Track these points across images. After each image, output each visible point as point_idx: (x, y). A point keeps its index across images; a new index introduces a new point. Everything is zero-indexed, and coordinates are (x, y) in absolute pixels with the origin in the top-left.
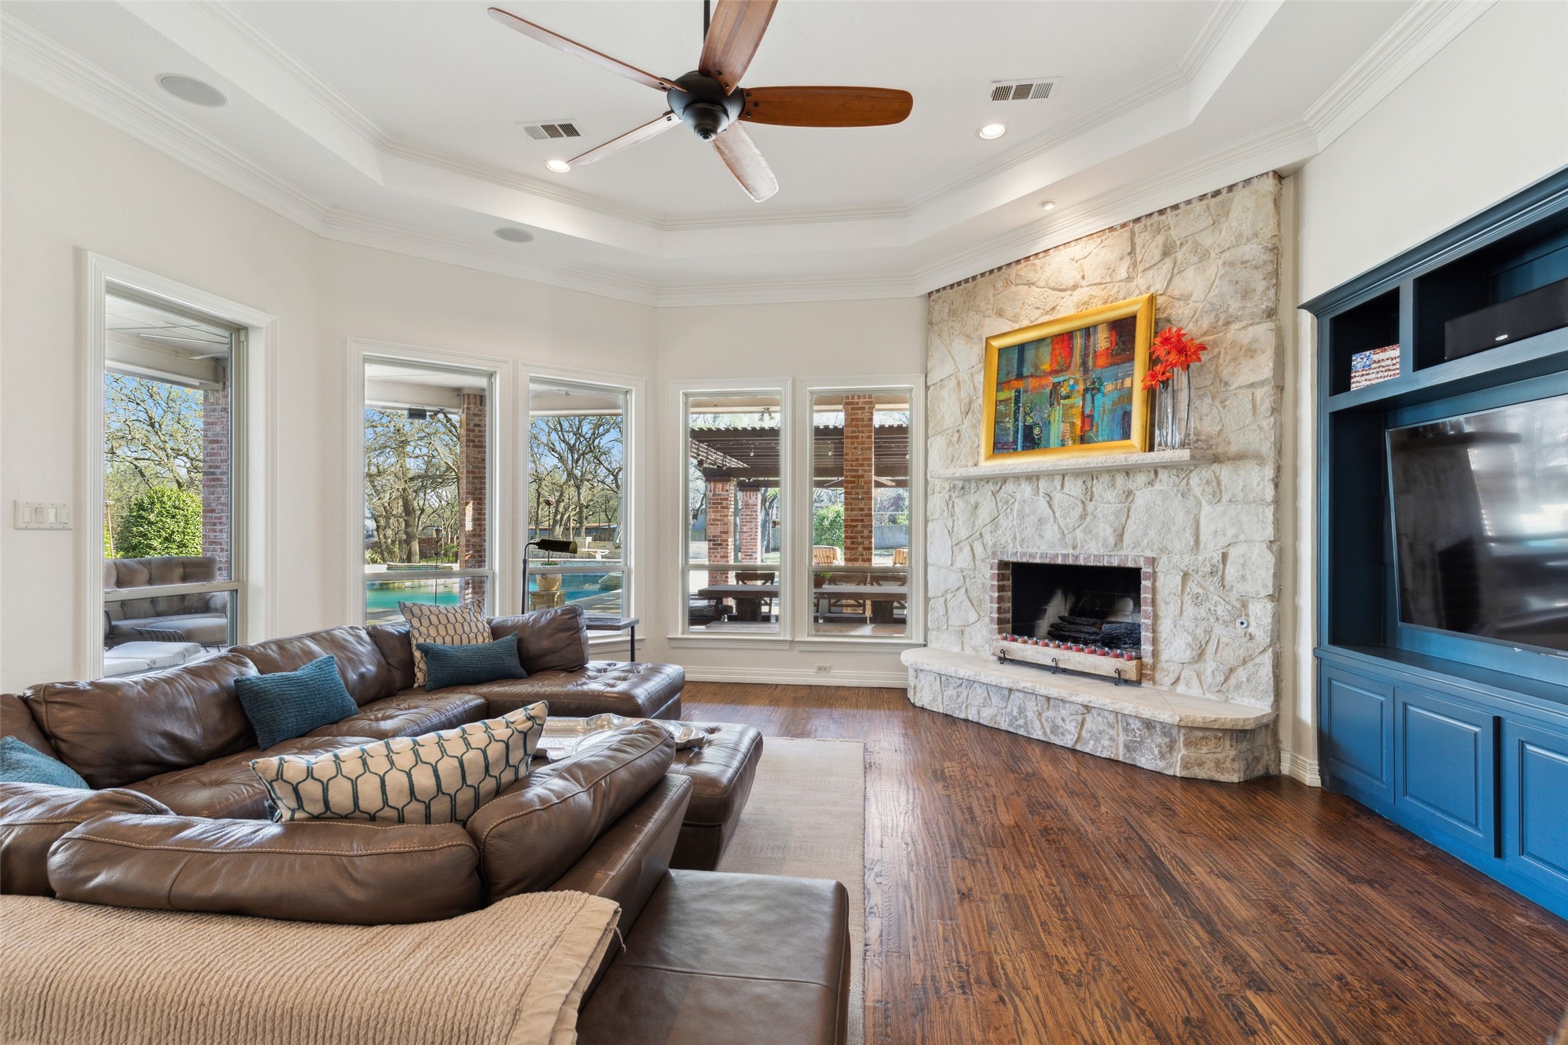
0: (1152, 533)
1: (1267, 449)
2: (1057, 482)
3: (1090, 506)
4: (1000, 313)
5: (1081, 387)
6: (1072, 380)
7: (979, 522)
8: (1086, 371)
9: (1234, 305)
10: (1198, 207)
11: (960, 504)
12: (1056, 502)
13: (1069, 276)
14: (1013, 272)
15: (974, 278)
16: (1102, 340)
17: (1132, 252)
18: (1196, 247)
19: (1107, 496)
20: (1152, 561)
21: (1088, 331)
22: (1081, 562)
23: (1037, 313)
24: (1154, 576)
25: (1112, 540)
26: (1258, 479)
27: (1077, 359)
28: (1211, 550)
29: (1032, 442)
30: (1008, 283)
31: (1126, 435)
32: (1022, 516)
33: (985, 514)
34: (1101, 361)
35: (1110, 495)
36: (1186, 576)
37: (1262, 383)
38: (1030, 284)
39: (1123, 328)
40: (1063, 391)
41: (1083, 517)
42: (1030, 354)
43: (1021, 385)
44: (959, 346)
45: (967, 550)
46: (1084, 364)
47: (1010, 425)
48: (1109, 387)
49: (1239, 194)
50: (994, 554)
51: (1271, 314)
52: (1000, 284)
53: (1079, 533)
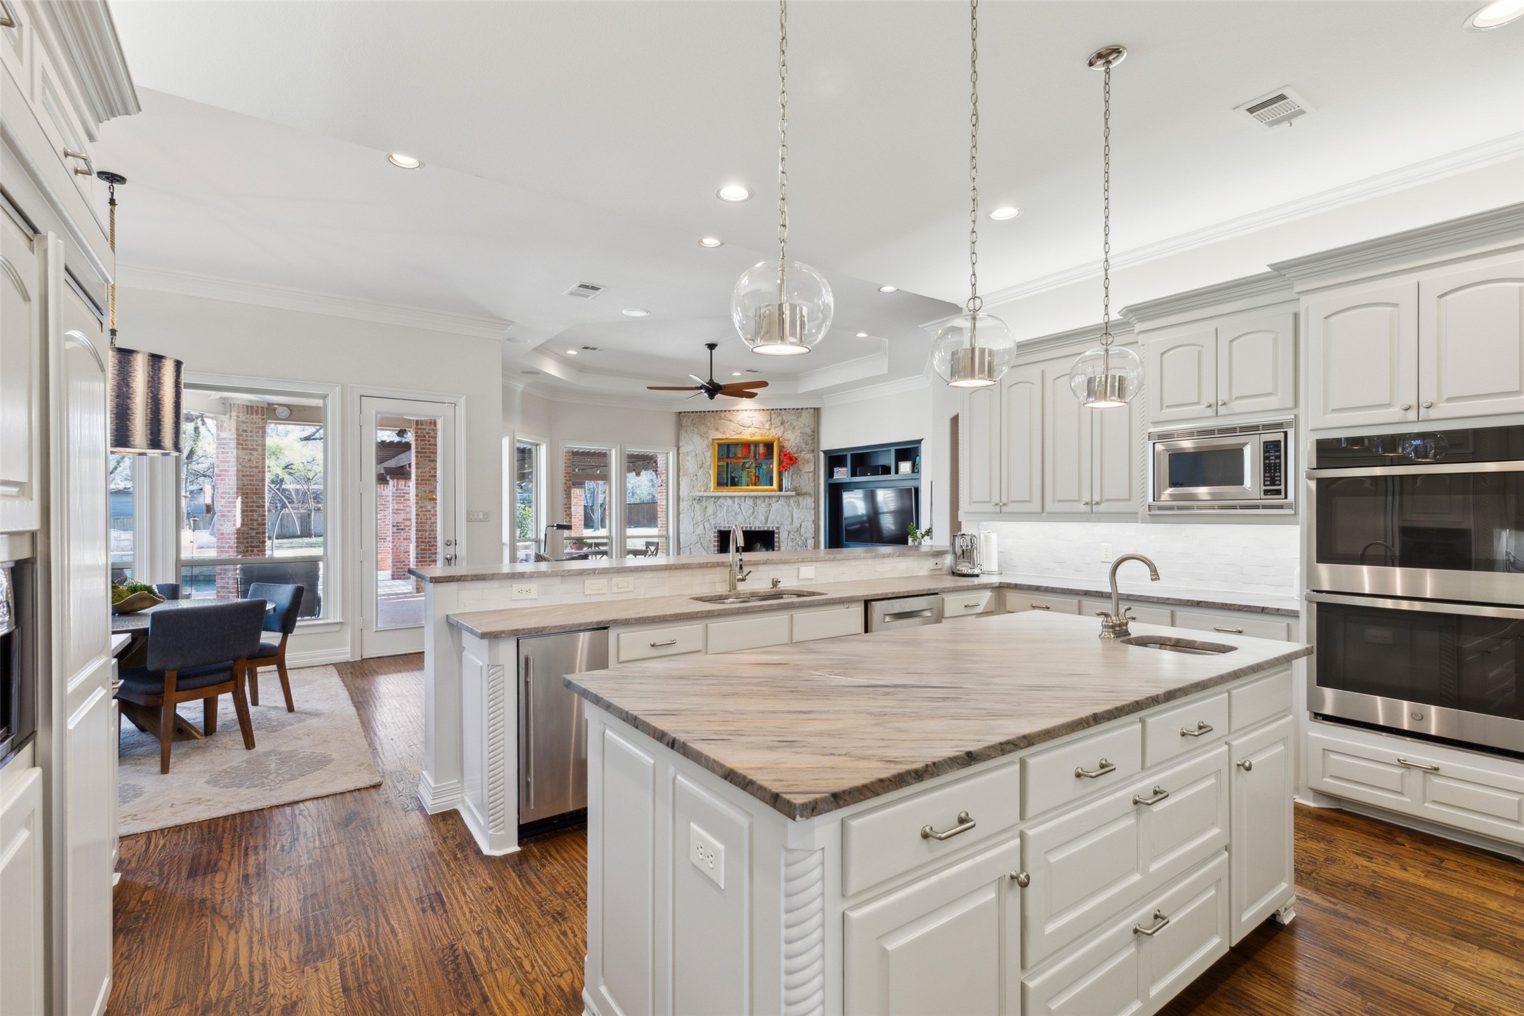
0: (778, 518)
1: (812, 492)
2: (743, 499)
3: (756, 509)
4: (717, 429)
5: (754, 465)
6: (750, 462)
7: (708, 514)
8: (756, 460)
9: (803, 446)
10: (792, 412)
11: (697, 507)
12: (742, 507)
13: (747, 422)
14: (723, 414)
15: (704, 412)
16: (761, 449)
17: (770, 420)
18: (791, 424)
19: (762, 506)
20: (778, 528)
21: (756, 444)
22: (753, 529)
23: (734, 433)
24: (778, 533)
25: (764, 521)
26: (809, 501)
27: (752, 454)
28: (796, 524)
29: (734, 483)
30: (720, 418)
31: (771, 484)
32: (728, 512)
33: (710, 510)
34: (761, 457)
35: (763, 505)
36: (789, 532)
37: (811, 472)
38: (731, 421)
39: (769, 446)
40: (747, 466)
41: (753, 513)
42: (732, 449)
43: (729, 461)
44: (696, 439)
45: (701, 526)
46: (755, 457)
47: (725, 476)
48: (764, 467)
49: (804, 411)
50: (716, 528)
51: (813, 451)
52: (717, 417)
53: (751, 518)
